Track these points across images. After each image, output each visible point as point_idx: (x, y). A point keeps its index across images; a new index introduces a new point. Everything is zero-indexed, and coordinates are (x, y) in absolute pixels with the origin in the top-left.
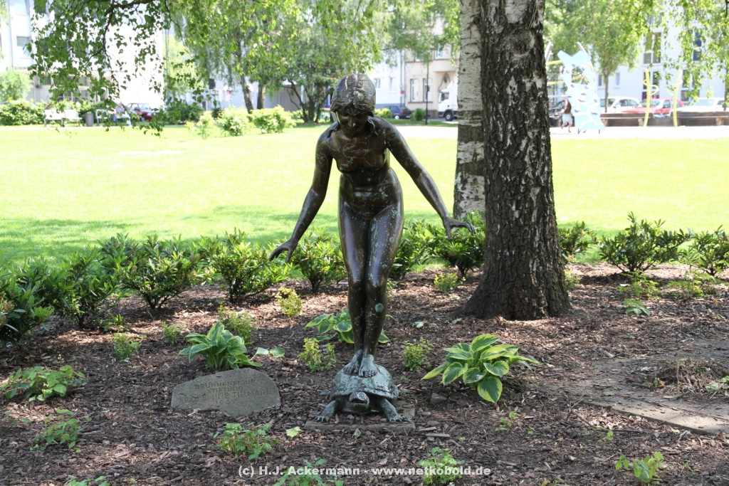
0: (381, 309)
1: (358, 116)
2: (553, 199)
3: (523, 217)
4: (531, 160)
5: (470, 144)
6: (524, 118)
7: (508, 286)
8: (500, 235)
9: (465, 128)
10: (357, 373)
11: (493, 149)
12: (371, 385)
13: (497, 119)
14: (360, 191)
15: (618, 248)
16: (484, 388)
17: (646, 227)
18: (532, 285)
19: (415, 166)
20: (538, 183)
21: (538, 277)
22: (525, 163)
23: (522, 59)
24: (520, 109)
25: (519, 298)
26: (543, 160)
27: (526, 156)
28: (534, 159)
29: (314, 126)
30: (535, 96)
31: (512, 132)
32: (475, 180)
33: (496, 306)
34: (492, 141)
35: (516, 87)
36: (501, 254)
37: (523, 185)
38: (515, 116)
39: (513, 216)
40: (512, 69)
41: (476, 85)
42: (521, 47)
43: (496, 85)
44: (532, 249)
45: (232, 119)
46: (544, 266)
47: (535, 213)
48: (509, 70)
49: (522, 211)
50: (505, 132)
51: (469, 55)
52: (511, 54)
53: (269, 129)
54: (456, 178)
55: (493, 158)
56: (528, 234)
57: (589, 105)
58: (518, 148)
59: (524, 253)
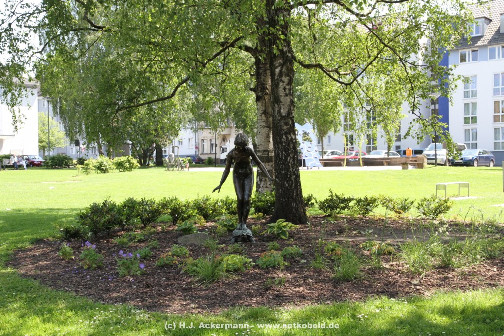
1: (243, 146)
2: (300, 180)
3: (289, 186)
6: (289, 150)
8: (281, 193)
10: (241, 229)
11: (278, 161)
12: (246, 232)
14: (241, 170)
15: (326, 204)
17: (337, 196)
19: (259, 162)
20: (294, 174)
21: (295, 209)
22: (289, 166)
23: (287, 128)
24: (287, 146)
26: (296, 165)
27: (290, 164)
28: (293, 165)
30: (292, 141)
31: (285, 155)
32: (266, 179)
34: (277, 158)
35: (285, 138)
36: (282, 200)
37: (289, 174)
38: (285, 149)
39: (286, 186)
41: (265, 139)
42: (287, 124)
43: (278, 138)
44: (293, 198)
46: (298, 205)
47: (294, 185)
48: (283, 132)
49: (289, 184)
50: (282, 155)
51: (262, 126)
52: (283, 127)
53: (124, 169)
54: (257, 179)
56: (292, 193)
57: (313, 153)
58: (287, 161)
59: (290, 200)
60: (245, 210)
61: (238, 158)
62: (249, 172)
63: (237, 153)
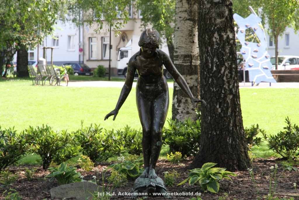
1: (152, 48)
2: (240, 102)
3: (223, 112)
4: (227, 79)
6: (223, 55)
7: (215, 153)
8: (210, 123)
9: (179, 66)
10: (148, 177)
11: (205, 73)
12: (155, 182)
13: (208, 56)
14: (149, 86)
16: (210, 186)
17: (297, 128)
18: (229, 152)
19: (176, 73)
20: (231, 93)
21: (232, 148)
22: (224, 81)
23: (221, 22)
24: (220, 50)
25: (222, 159)
26: (234, 79)
27: (225, 77)
28: (229, 78)
30: (229, 43)
31: (216, 63)
32: (186, 100)
34: (205, 68)
35: (218, 37)
36: (211, 134)
37: (223, 93)
38: (218, 54)
39: (217, 111)
40: (216, 28)
42: (220, 15)
43: (207, 36)
44: (229, 131)
46: (236, 141)
47: (230, 110)
48: (214, 28)
49: (222, 108)
50: (212, 63)
51: (182, 18)
52: (215, 19)
54: (173, 100)
55: (206, 78)
56: (226, 122)
57: (261, 61)
58: (220, 72)
59: (224, 133)
61: (145, 67)
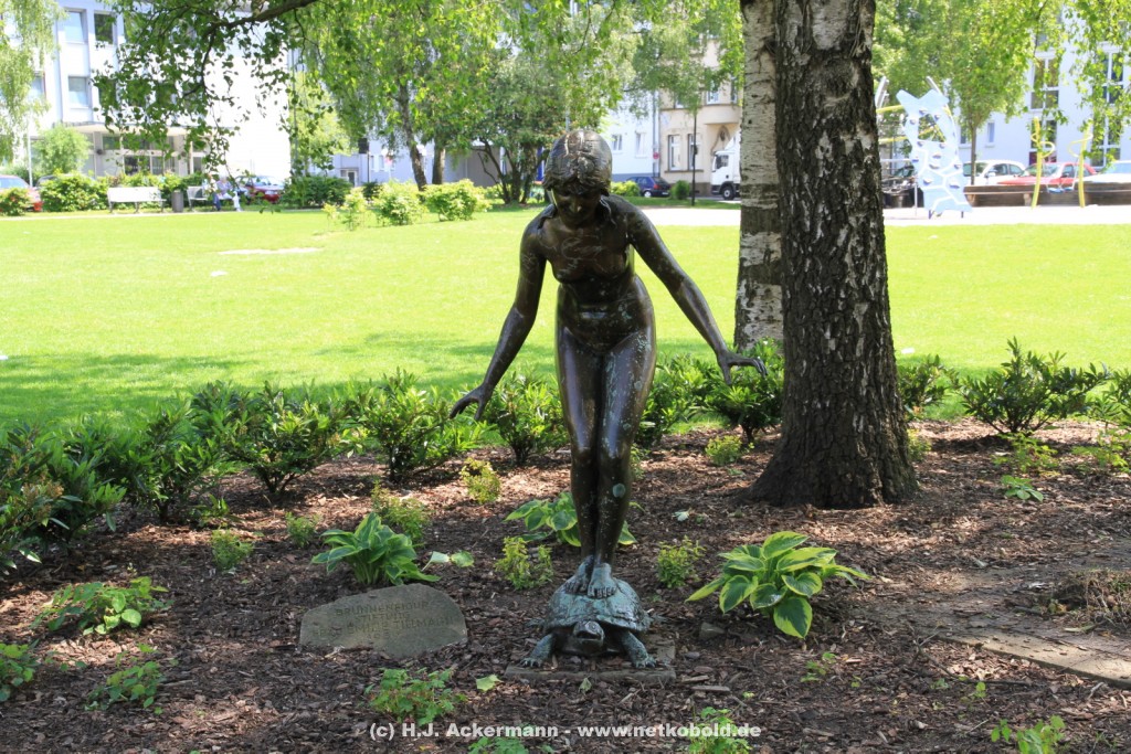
0: (622, 493)
1: (585, 196)
2: (888, 320)
3: (842, 348)
4: (854, 261)
5: (760, 236)
6: (843, 196)
7: (820, 456)
8: (806, 377)
9: (752, 212)
10: (585, 592)
11: (795, 244)
12: (606, 610)
13: (801, 198)
14: (589, 311)
15: (991, 395)
16: (784, 615)
17: (1035, 363)
18: (857, 455)
19: (673, 272)
20: (865, 296)
21: (866, 443)
22: (845, 265)
23: (839, 105)
24: (836, 182)
25: (837, 474)
26: (873, 260)
27: (847, 255)
28: (859, 259)
29: (521, 208)
30: (859, 161)
31: (825, 218)
32: (768, 291)
33: (801, 487)
34: (794, 232)
35: (830, 147)
36: (809, 406)
37: (842, 299)
38: (829, 192)
39: (826, 348)
40: (824, 121)
41: (768, 144)
42: (837, 86)
43: (799, 145)
44: (857, 399)
45: (394, 199)
46: (876, 425)
47: (861, 343)
48: (819, 122)
49: (840, 339)
50: (813, 217)
51: (759, 99)
52: (822, 98)
53: (451, 214)
54: (738, 289)
55: (796, 258)
56: (851, 375)
57: (946, 173)
58: (833, 242)
59: (845, 404)
60: (605, 500)
62: (626, 317)
63: (564, 228)
